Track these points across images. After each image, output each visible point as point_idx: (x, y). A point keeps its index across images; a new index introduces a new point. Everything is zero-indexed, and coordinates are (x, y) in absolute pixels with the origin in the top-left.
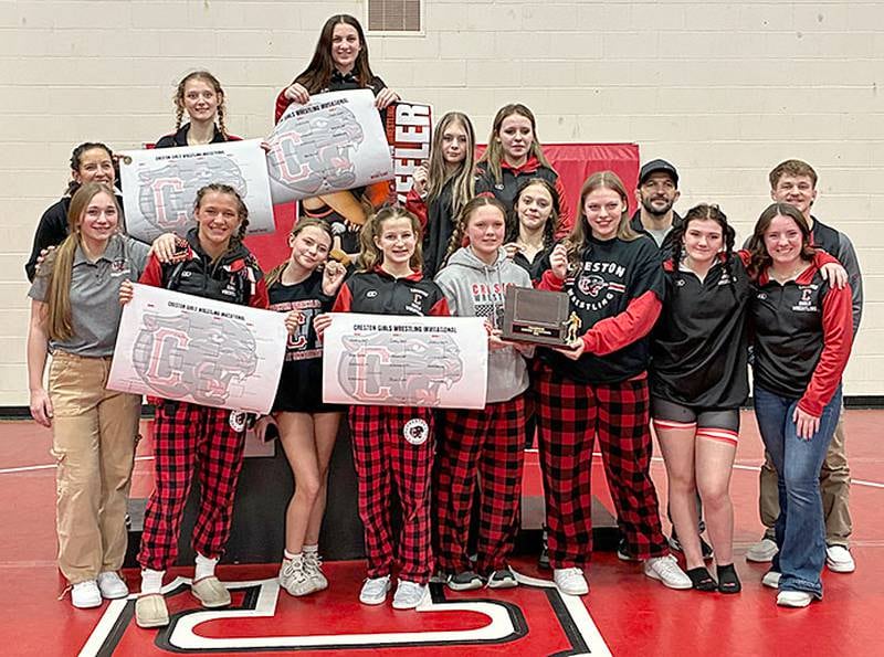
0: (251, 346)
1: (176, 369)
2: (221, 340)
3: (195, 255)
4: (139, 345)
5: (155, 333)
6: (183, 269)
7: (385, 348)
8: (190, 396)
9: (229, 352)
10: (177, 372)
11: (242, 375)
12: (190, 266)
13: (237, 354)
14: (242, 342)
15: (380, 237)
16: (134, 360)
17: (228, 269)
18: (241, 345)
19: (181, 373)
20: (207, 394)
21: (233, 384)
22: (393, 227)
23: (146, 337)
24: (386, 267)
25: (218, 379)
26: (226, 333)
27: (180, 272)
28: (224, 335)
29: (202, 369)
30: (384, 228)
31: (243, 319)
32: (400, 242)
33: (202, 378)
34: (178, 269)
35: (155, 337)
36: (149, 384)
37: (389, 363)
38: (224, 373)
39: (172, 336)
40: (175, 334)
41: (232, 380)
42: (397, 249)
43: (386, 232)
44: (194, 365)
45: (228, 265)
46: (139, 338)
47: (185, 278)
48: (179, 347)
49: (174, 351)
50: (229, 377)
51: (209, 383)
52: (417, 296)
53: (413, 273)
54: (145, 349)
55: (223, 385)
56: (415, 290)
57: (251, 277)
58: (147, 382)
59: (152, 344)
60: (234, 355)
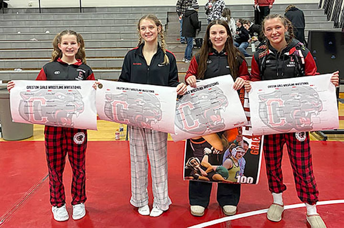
0: (316, 96)
1: (282, 117)
2: (299, 98)
3: (270, 52)
4: (260, 110)
5: (266, 103)
6: (266, 59)
7: (44, 97)
8: (294, 129)
9: (305, 102)
10: (283, 118)
11: (316, 112)
12: (269, 57)
13: (310, 102)
14: (311, 95)
15: (60, 43)
16: (261, 118)
17: (288, 54)
18: (311, 97)
19: (285, 118)
20: (302, 126)
21: (313, 118)
22: (66, 39)
23: (263, 106)
24: (63, 59)
25: (304, 117)
26: (301, 93)
27: (265, 61)
28: (300, 94)
29: (294, 114)
30: (62, 39)
31: (307, 83)
32: (69, 46)
33: (296, 119)
34: (263, 61)
35: (267, 104)
36: (271, 128)
37: (46, 105)
38: (307, 114)
39: (274, 102)
40: (276, 101)
41: (312, 116)
42: (68, 50)
43: (63, 41)
44: (290, 113)
45: (287, 52)
46: (259, 107)
47: (268, 64)
48: (280, 106)
49: (278, 109)
50: (310, 114)
51: (300, 119)
52: (80, 72)
53: (77, 61)
54: (264, 111)
55: (308, 119)
56: (79, 70)
57: (301, 55)
58: (270, 127)
59: (266, 108)
60: (308, 103)
